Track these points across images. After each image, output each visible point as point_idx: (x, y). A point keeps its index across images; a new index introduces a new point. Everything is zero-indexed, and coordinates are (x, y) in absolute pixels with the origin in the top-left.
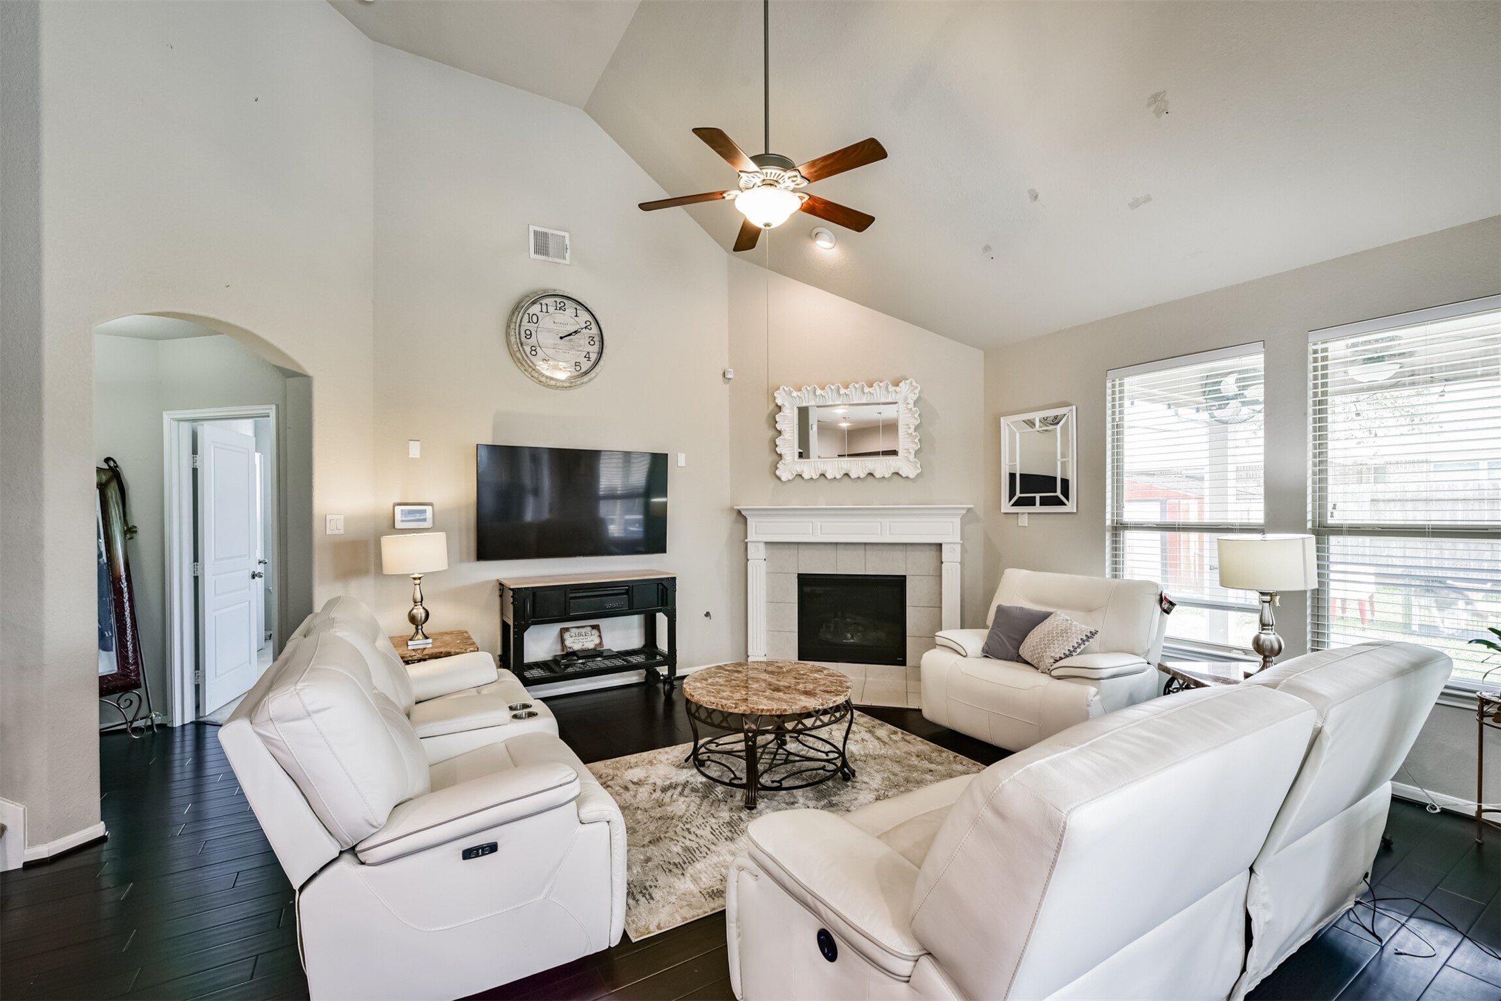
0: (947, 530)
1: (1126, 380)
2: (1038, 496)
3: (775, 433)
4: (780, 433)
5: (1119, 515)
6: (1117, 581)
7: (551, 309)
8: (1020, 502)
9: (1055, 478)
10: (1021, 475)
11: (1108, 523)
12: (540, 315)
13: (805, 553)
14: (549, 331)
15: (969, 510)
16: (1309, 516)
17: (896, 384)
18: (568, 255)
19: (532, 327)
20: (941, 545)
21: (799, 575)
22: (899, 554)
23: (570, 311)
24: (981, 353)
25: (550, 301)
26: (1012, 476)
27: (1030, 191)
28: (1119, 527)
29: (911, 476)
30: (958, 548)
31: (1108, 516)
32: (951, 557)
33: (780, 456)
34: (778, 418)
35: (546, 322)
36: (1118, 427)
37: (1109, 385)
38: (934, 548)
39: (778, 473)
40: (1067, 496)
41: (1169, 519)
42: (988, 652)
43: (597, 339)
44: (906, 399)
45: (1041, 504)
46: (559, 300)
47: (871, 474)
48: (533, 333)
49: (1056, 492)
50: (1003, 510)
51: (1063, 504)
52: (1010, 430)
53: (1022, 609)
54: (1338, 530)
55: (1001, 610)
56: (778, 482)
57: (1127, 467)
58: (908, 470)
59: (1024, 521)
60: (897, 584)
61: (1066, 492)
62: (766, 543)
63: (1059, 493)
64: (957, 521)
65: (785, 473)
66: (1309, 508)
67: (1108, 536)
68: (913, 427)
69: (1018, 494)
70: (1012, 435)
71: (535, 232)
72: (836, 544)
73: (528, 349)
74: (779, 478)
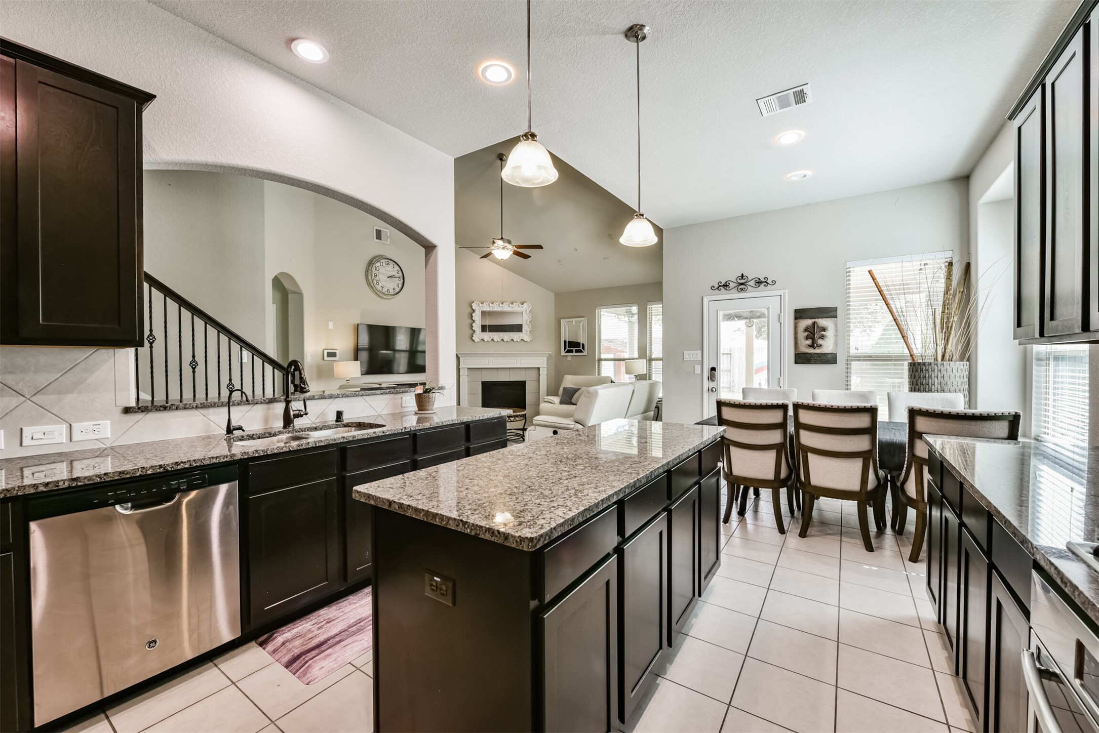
0: (541, 362)
1: (602, 310)
2: (574, 349)
3: (472, 321)
4: (474, 321)
5: (600, 356)
6: (599, 377)
7: (384, 264)
8: (568, 352)
9: (580, 343)
10: (568, 342)
11: (597, 358)
12: (380, 267)
13: (485, 373)
14: (383, 274)
15: (550, 354)
16: (648, 355)
17: (522, 304)
18: (389, 240)
19: (377, 272)
20: (539, 368)
21: (482, 382)
22: (523, 372)
23: (391, 266)
24: (554, 294)
25: (383, 261)
26: (565, 342)
27: (575, 248)
28: (600, 360)
29: (528, 341)
30: (546, 369)
31: (597, 356)
32: (543, 373)
33: (474, 331)
34: (473, 315)
35: (382, 270)
36: (600, 326)
37: (597, 311)
38: (536, 369)
39: (473, 338)
40: (584, 349)
41: (617, 357)
42: (562, 403)
43: (401, 278)
44: (526, 310)
45: (575, 352)
46: (387, 260)
47: (512, 340)
48: (378, 275)
49: (580, 347)
50: (562, 355)
51: (582, 352)
52: (564, 324)
53: (571, 388)
54: (654, 360)
55: (564, 389)
56: (473, 342)
57: (602, 338)
58: (526, 338)
59: (569, 358)
60: (522, 384)
61: (583, 348)
62: (468, 368)
63: (581, 348)
64: (545, 359)
65: (475, 338)
66: (648, 353)
67: (597, 362)
68: (528, 321)
69: (567, 349)
70: (565, 326)
71: (376, 230)
72: (498, 368)
73: (375, 282)
74: (474, 341)
